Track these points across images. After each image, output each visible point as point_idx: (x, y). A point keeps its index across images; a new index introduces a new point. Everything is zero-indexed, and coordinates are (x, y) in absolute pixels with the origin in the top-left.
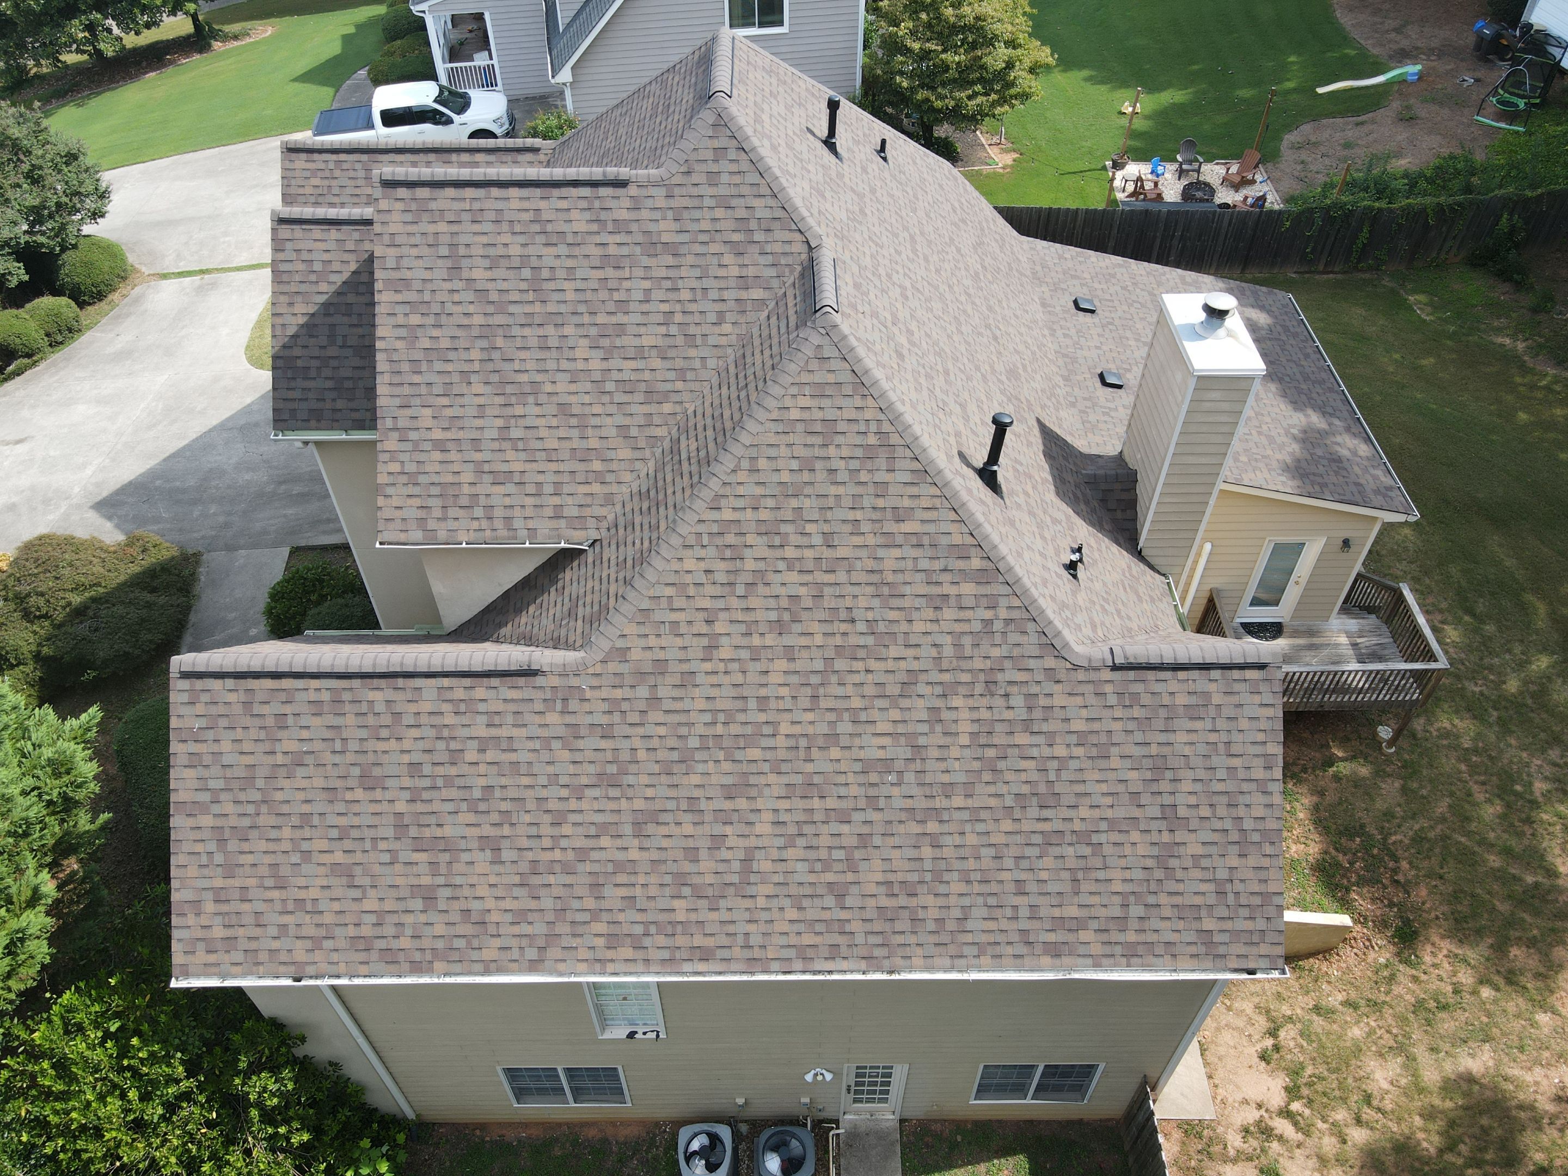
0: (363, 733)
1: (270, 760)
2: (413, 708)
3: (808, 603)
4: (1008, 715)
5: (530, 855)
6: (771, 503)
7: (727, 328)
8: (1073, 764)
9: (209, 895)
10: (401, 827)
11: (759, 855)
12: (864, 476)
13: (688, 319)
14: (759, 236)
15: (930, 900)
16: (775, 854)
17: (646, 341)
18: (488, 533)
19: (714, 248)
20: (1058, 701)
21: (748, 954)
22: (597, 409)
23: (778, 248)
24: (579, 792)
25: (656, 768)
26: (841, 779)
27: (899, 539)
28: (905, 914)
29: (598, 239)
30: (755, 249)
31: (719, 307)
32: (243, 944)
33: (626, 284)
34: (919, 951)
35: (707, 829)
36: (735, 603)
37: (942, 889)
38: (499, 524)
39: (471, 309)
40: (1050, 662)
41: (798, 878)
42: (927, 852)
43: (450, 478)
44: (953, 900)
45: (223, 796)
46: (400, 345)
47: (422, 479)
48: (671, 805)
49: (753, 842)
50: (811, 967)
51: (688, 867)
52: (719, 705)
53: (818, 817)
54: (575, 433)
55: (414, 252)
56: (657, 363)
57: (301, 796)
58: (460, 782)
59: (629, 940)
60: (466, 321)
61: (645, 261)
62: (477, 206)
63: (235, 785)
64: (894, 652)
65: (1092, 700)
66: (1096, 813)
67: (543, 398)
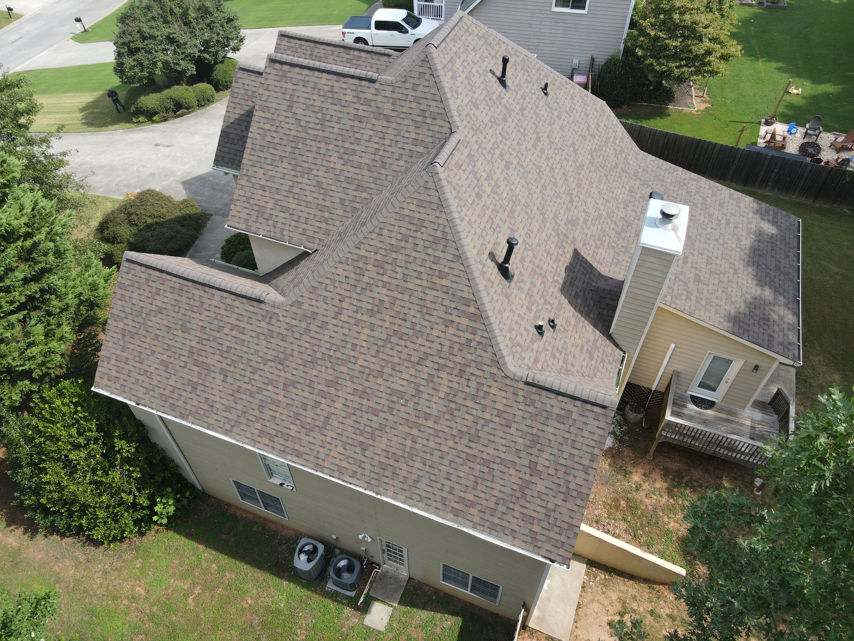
0: (187, 307)
1: (149, 307)
2: (209, 302)
3: (387, 305)
4: (467, 390)
5: (238, 383)
6: (383, 252)
7: (402, 163)
8: (491, 425)
9: (114, 357)
10: (191, 352)
11: (334, 417)
12: (430, 251)
13: (385, 154)
14: (429, 121)
15: (404, 466)
16: (341, 420)
17: (364, 161)
18: (272, 233)
19: (406, 122)
20: (493, 391)
21: (316, 461)
22: (333, 188)
23: (436, 128)
24: (265, 361)
25: (300, 362)
26: (380, 394)
27: (438, 287)
28: (391, 469)
29: (355, 106)
30: (425, 126)
31: (400, 151)
32: (121, 381)
33: (362, 131)
34: (392, 489)
35: (314, 397)
36: (354, 295)
37: (411, 463)
38: (278, 230)
39: (292, 127)
40: (494, 370)
41: (348, 434)
42: (409, 443)
43: (263, 204)
44: (414, 470)
45: (129, 317)
46: (258, 137)
47: (252, 201)
48: (302, 381)
49: (332, 410)
50: (342, 477)
51: (301, 412)
52: (335, 341)
53: (364, 408)
54: (321, 197)
55: (275, 95)
56: (366, 172)
57: (157, 326)
58: (219, 341)
59: (268, 436)
60: (288, 132)
61: (374, 121)
62: (307, 79)
63: (135, 313)
64: (420, 341)
65: (510, 395)
66: (496, 453)
67: (311, 177)
